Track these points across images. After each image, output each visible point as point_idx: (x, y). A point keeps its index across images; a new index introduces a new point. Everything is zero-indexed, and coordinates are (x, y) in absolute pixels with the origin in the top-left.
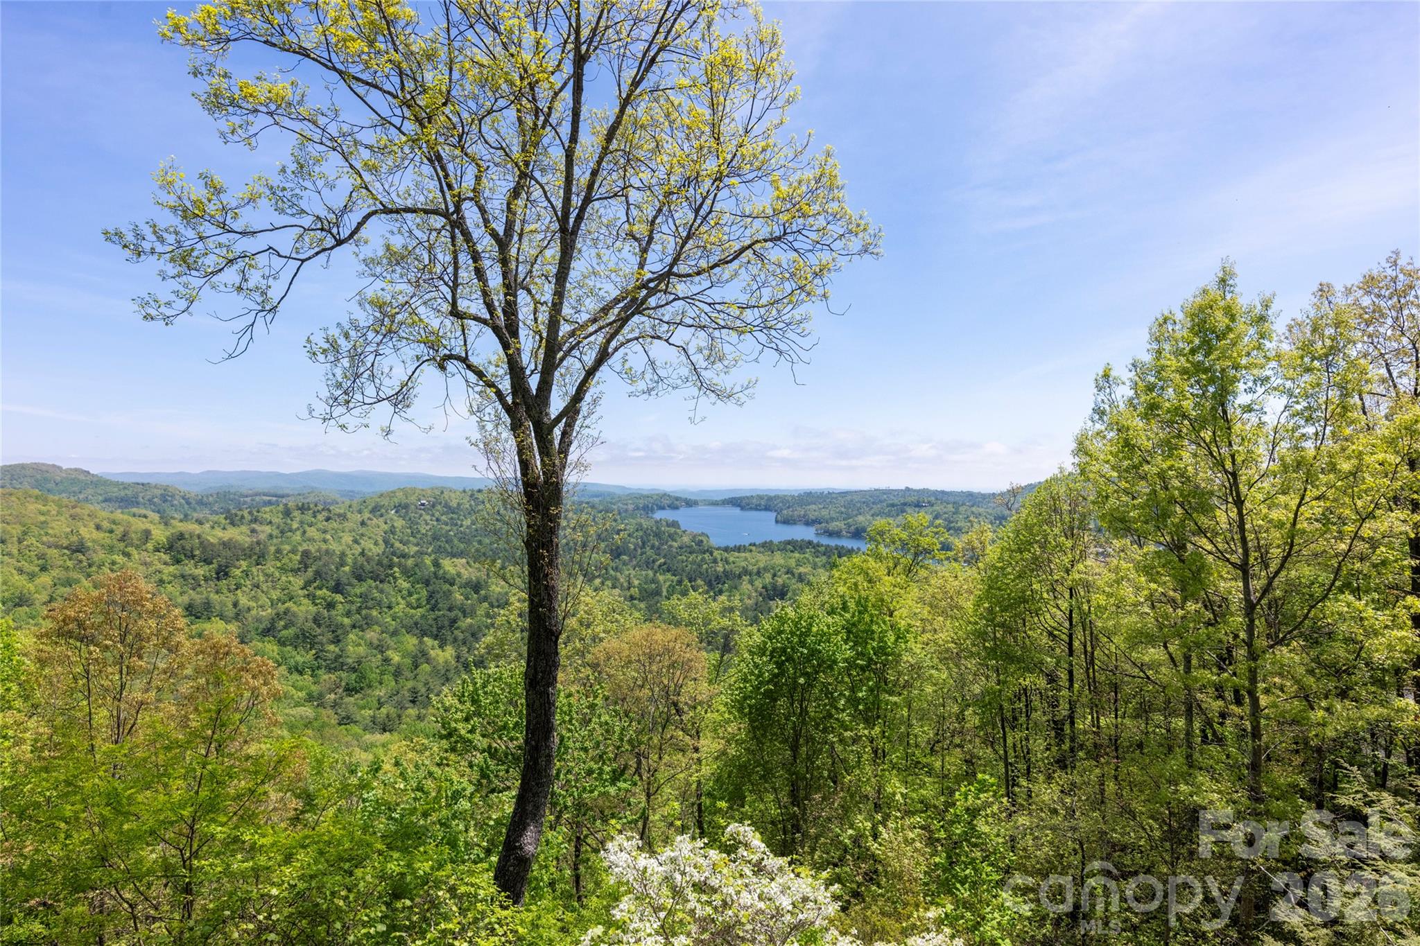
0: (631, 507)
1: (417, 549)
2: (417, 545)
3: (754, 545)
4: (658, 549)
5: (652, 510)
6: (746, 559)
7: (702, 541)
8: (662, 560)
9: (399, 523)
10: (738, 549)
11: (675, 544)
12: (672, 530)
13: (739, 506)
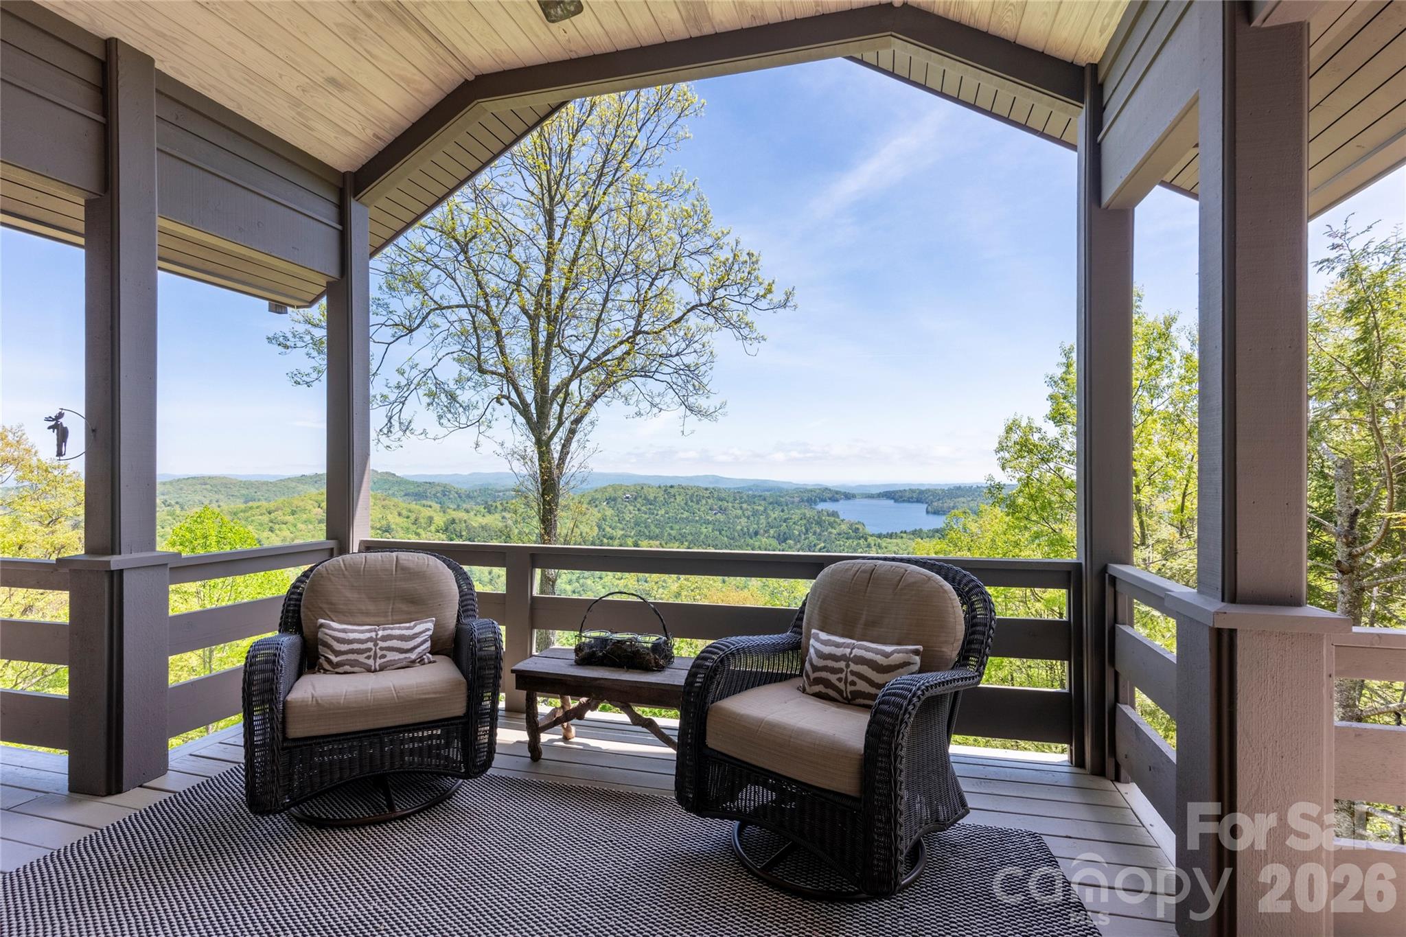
0: (797, 500)
1: (622, 532)
2: (623, 529)
3: (905, 532)
4: (820, 535)
5: (815, 502)
6: (897, 545)
7: (858, 529)
8: (823, 545)
9: (609, 512)
10: (890, 536)
11: (833, 531)
12: (832, 519)
13: (893, 498)
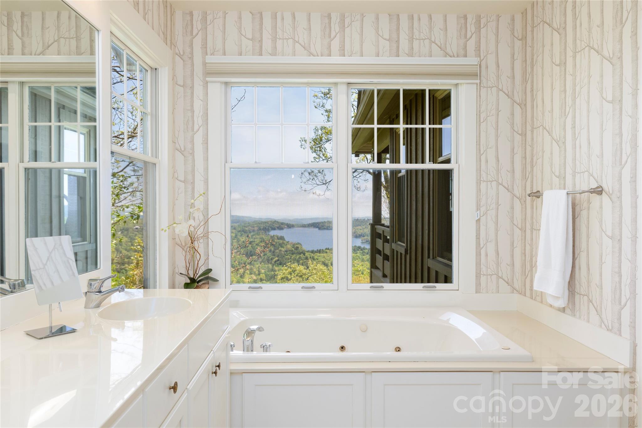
0: (256, 229)
4: (274, 252)
5: (268, 230)
6: (324, 257)
7: (298, 247)
8: (277, 259)
9: (124, 239)
10: (319, 251)
11: (283, 249)
12: (281, 241)
13: (317, 227)
